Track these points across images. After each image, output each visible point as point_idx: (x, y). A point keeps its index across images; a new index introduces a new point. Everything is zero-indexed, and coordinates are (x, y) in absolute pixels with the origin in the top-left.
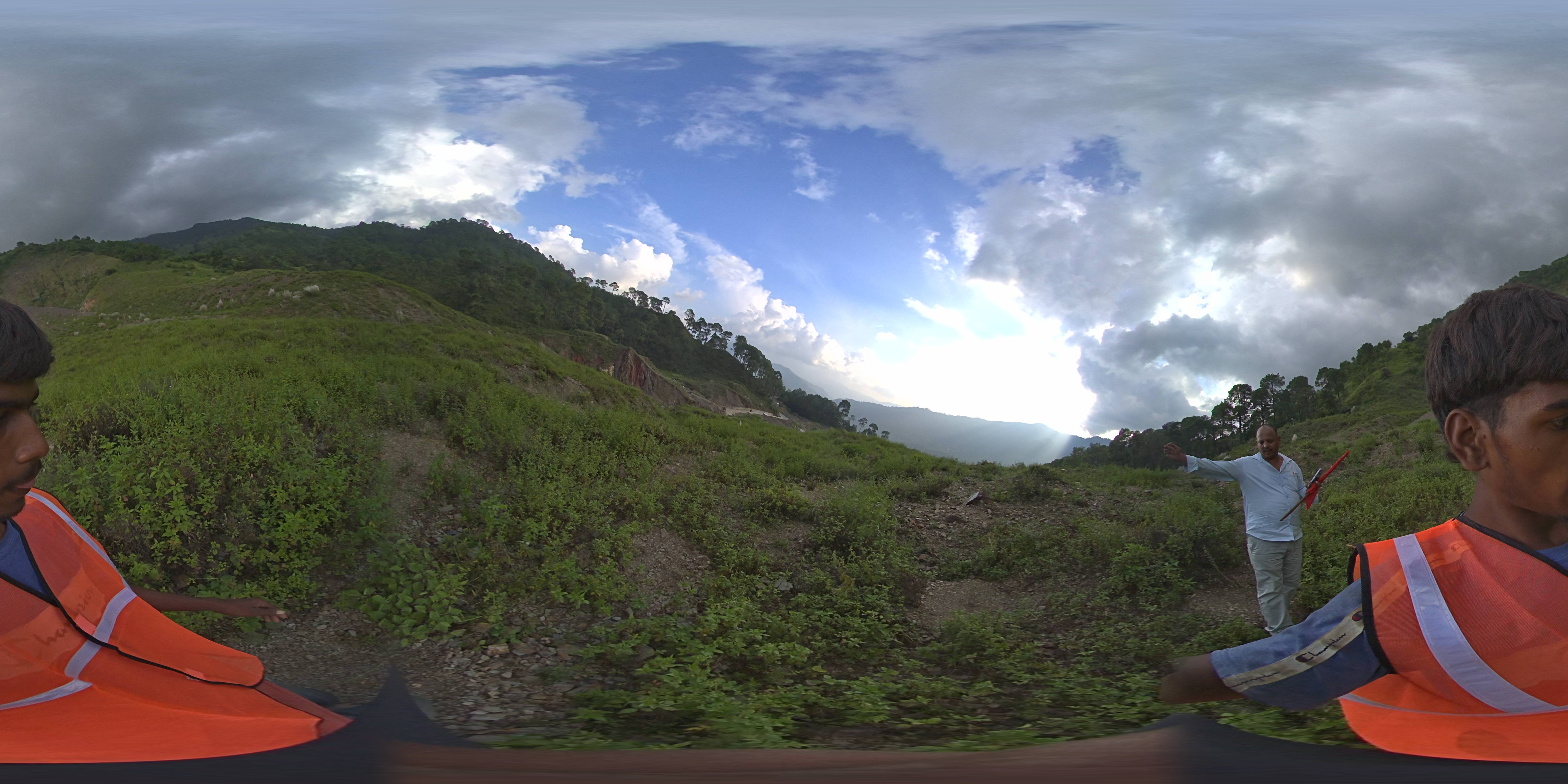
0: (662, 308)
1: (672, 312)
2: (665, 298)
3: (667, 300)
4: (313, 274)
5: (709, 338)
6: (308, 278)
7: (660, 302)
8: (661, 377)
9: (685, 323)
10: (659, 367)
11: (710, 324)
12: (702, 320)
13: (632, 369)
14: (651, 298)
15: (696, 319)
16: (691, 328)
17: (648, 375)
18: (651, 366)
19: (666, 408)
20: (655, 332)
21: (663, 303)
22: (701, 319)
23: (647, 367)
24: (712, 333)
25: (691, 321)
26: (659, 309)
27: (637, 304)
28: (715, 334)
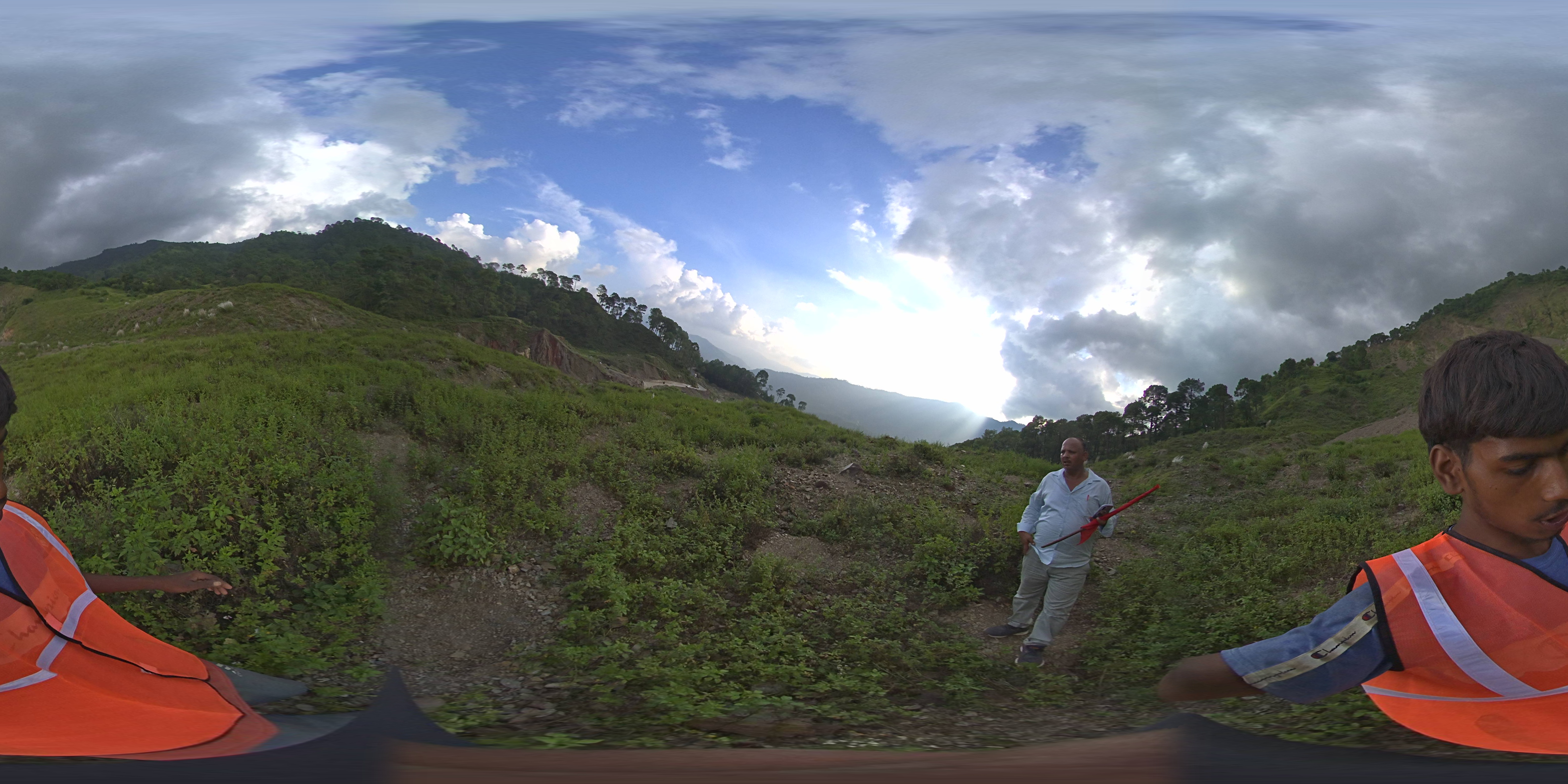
0: (573, 286)
1: (584, 290)
2: (575, 276)
3: (577, 277)
4: (224, 290)
5: (624, 312)
6: (220, 295)
7: (570, 281)
8: (577, 355)
9: (598, 300)
10: (575, 344)
11: (623, 299)
12: (615, 296)
13: (548, 349)
14: (560, 277)
15: (609, 294)
16: (604, 303)
17: (565, 354)
18: (567, 345)
19: (585, 386)
20: (568, 311)
21: (574, 280)
22: (614, 294)
23: (563, 346)
24: (626, 307)
25: (603, 297)
26: (570, 287)
27: (547, 284)
28: (629, 308)
